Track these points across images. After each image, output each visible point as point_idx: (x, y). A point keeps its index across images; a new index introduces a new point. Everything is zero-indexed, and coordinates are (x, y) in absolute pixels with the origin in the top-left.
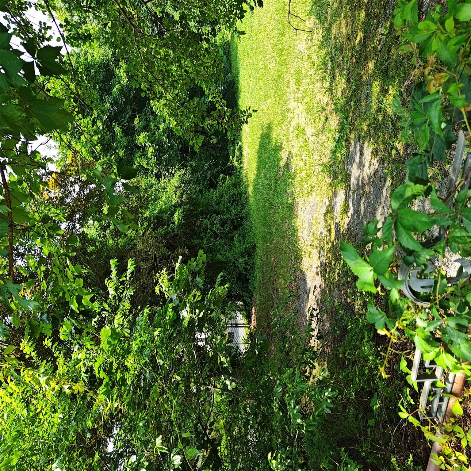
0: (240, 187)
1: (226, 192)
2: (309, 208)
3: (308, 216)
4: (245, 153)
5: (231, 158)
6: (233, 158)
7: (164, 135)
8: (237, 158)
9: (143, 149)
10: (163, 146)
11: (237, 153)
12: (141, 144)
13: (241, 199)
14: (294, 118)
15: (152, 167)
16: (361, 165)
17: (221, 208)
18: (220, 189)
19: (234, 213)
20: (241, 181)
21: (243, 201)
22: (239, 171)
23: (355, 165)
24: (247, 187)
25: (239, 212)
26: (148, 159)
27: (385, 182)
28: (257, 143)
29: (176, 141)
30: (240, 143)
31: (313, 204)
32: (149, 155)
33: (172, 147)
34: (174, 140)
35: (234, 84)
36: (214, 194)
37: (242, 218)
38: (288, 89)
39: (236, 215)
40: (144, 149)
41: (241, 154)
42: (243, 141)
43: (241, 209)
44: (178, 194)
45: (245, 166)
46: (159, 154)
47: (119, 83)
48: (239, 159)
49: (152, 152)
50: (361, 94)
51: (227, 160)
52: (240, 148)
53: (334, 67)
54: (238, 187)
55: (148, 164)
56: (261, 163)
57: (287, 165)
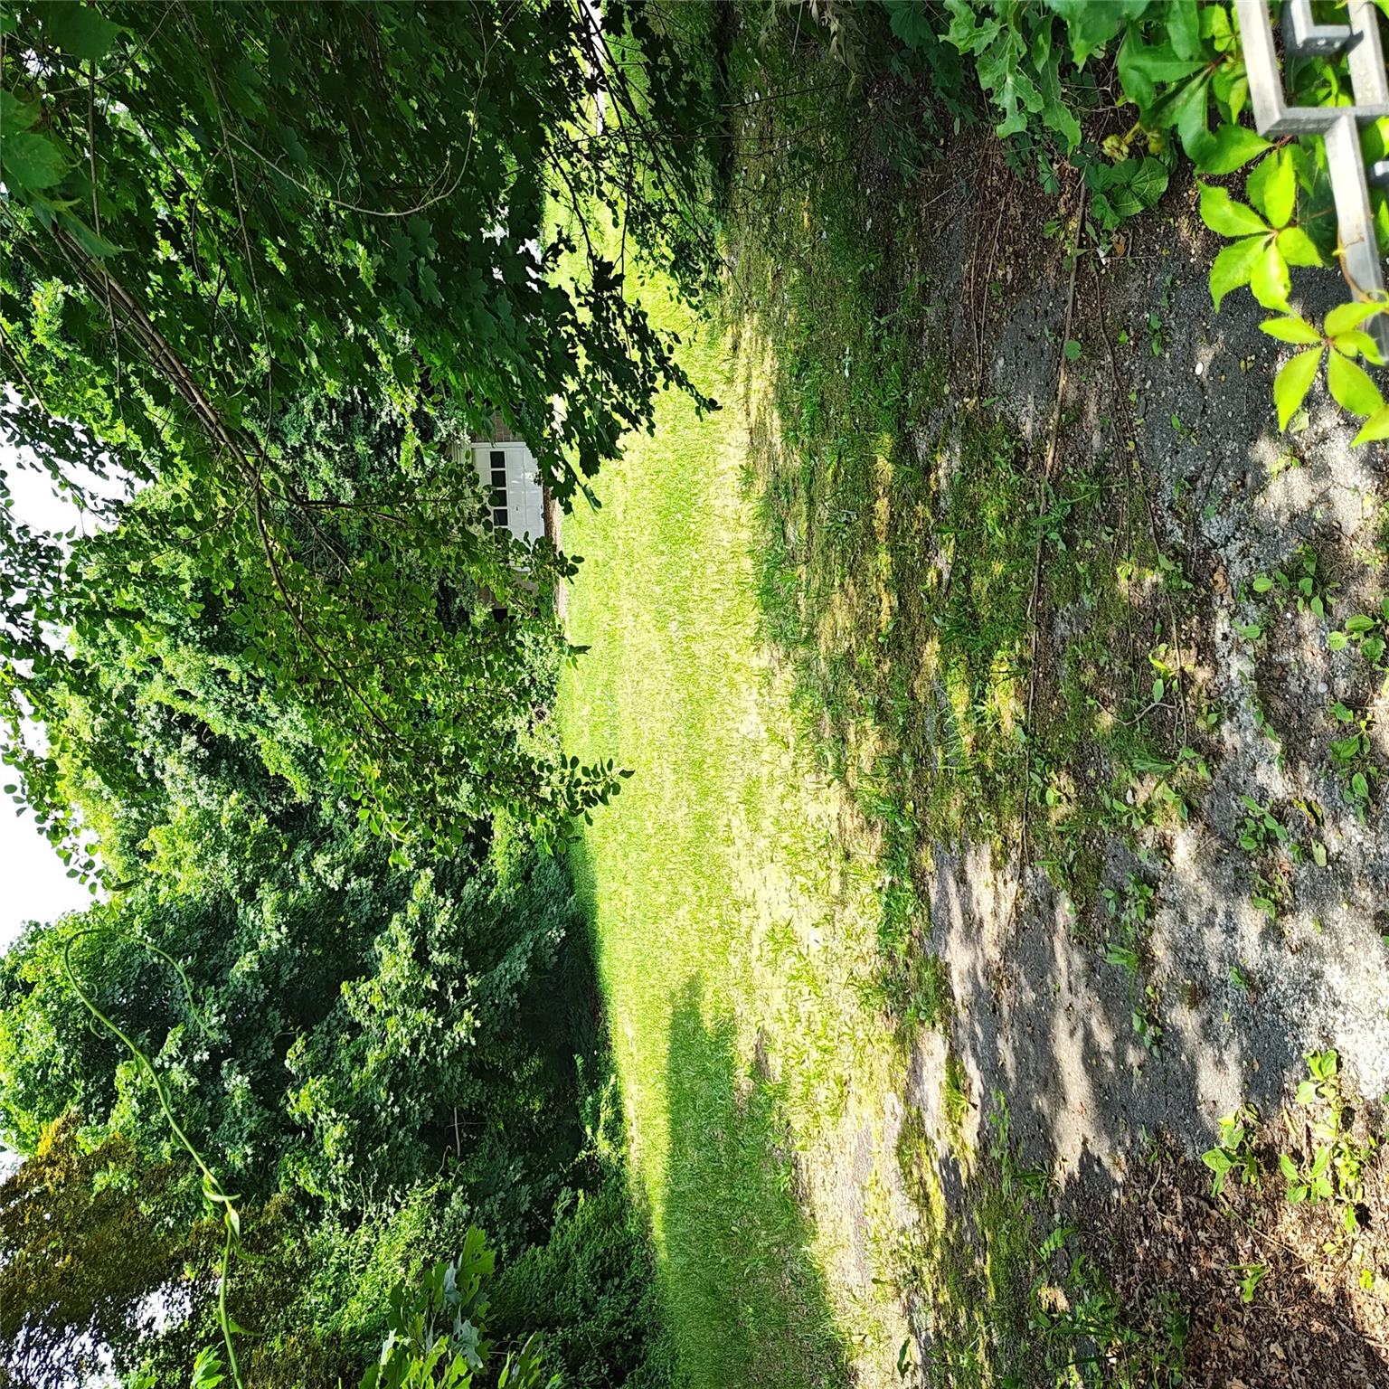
0: (622, 1225)
1: (580, 1249)
2: (844, 1164)
3: (848, 1195)
4: (630, 1110)
5: (588, 1130)
6: (594, 1131)
7: (379, 1081)
8: (606, 1129)
9: (306, 1134)
10: (373, 1117)
11: (606, 1114)
12: (303, 1116)
13: (628, 1265)
14: (757, 917)
15: (334, 1189)
16: (972, 927)
17: (566, 1304)
18: (556, 1243)
19: (607, 1316)
20: (625, 1203)
21: (636, 1271)
22: (618, 1174)
23: (954, 938)
24: (645, 1222)
25: (628, 1313)
26: (324, 1166)
27: (1052, 907)
28: (664, 1047)
29: (418, 1098)
30: (613, 1080)
31: (856, 1142)
32: (330, 1150)
33: (403, 1119)
34: (410, 1094)
35: (583, 925)
36: (542, 1258)
37: (638, 1335)
38: (730, 850)
39: (619, 1323)
40: (310, 1134)
41: (619, 1116)
42: (622, 1072)
43: (634, 1302)
44: (416, 1265)
45: (633, 1152)
46: (361, 1145)
47: (253, 945)
48: (615, 1131)
49: (339, 1141)
50: (924, 727)
51: (578, 1140)
52: (615, 1098)
53: (839, 716)
54: (616, 1224)
55: (320, 1185)
56: (681, 1102)
57: (759, 1069)
